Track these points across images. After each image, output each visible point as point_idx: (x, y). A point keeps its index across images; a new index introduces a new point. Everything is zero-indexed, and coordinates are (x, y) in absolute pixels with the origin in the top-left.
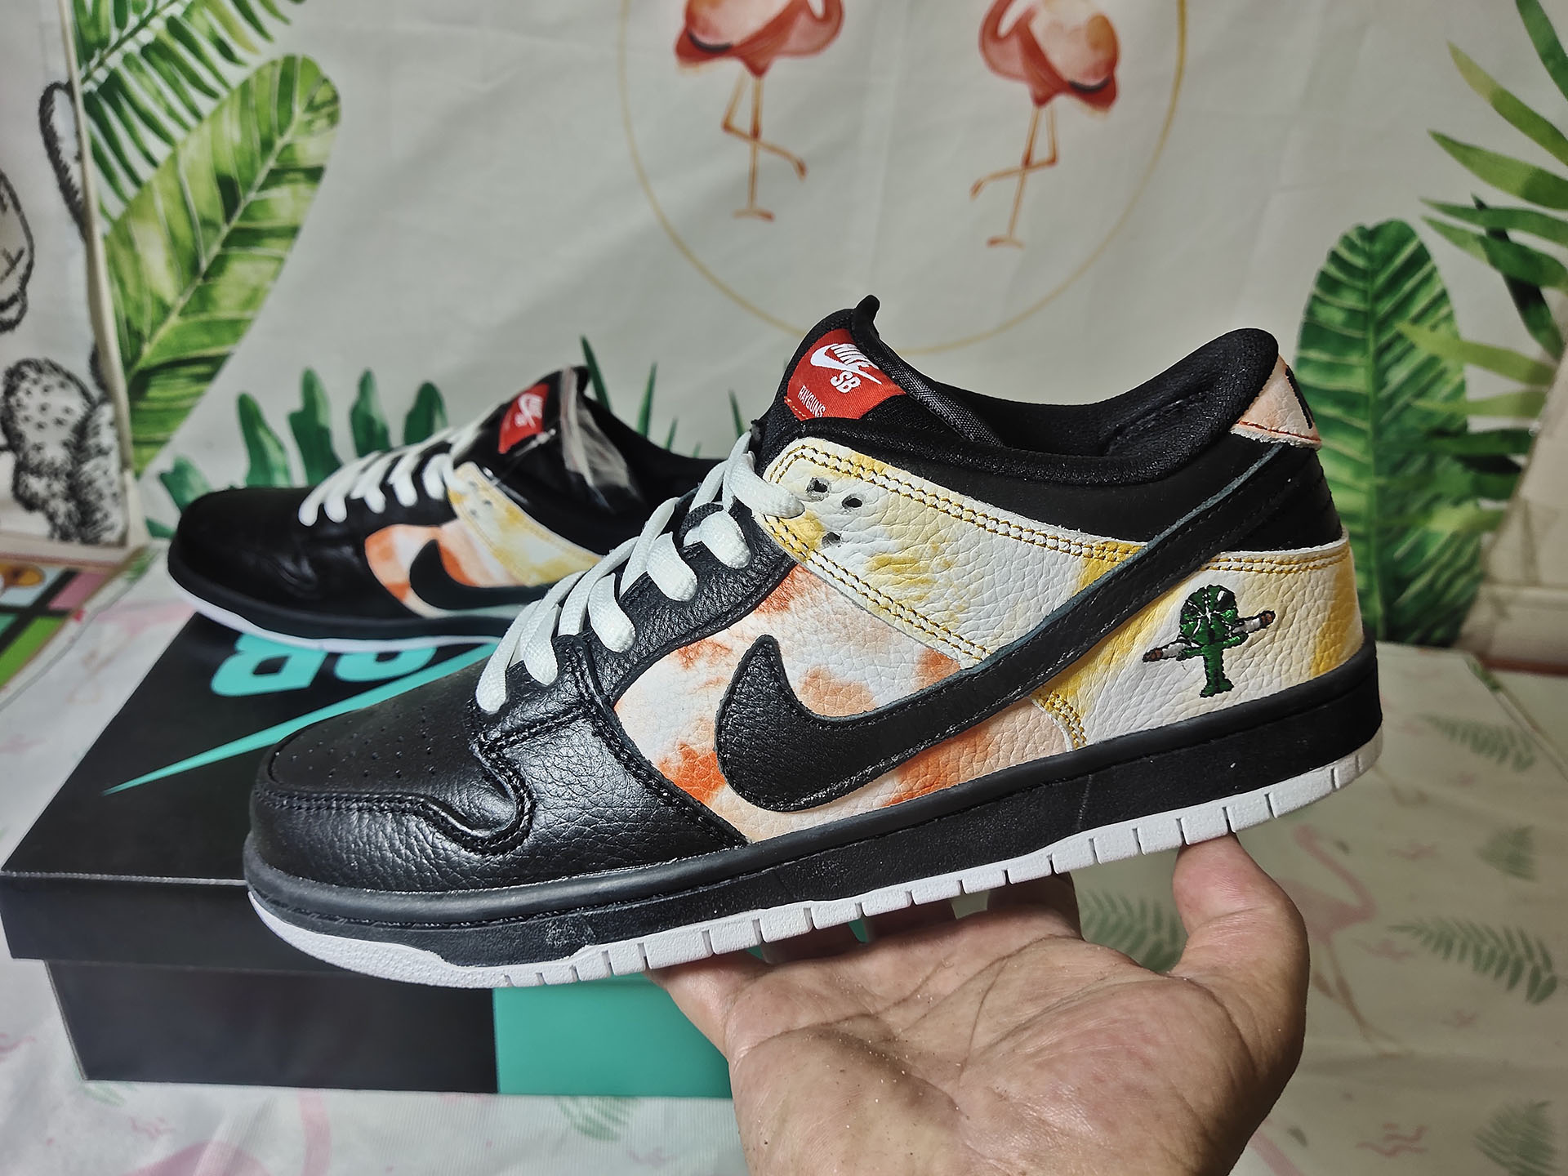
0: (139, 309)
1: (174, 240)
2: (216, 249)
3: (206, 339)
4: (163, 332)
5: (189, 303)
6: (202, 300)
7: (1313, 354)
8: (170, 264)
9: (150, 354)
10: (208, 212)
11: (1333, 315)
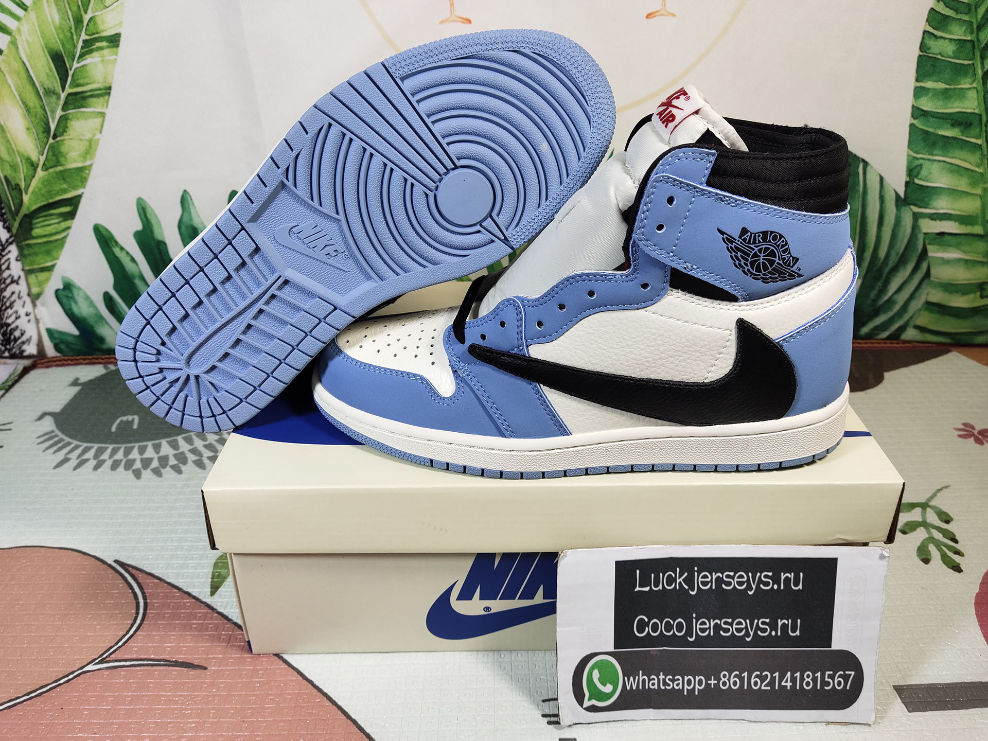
0: (14, 167)
1: (28, 109)
2: (59, 113)
3: (65, 186)
4: (34, 184)
5: (46, 159)
6: (55, 156)
7: (929, 84)
8: (28, 129)
9: (29, 201)
10: (48, 84)
11: (944, 48)
